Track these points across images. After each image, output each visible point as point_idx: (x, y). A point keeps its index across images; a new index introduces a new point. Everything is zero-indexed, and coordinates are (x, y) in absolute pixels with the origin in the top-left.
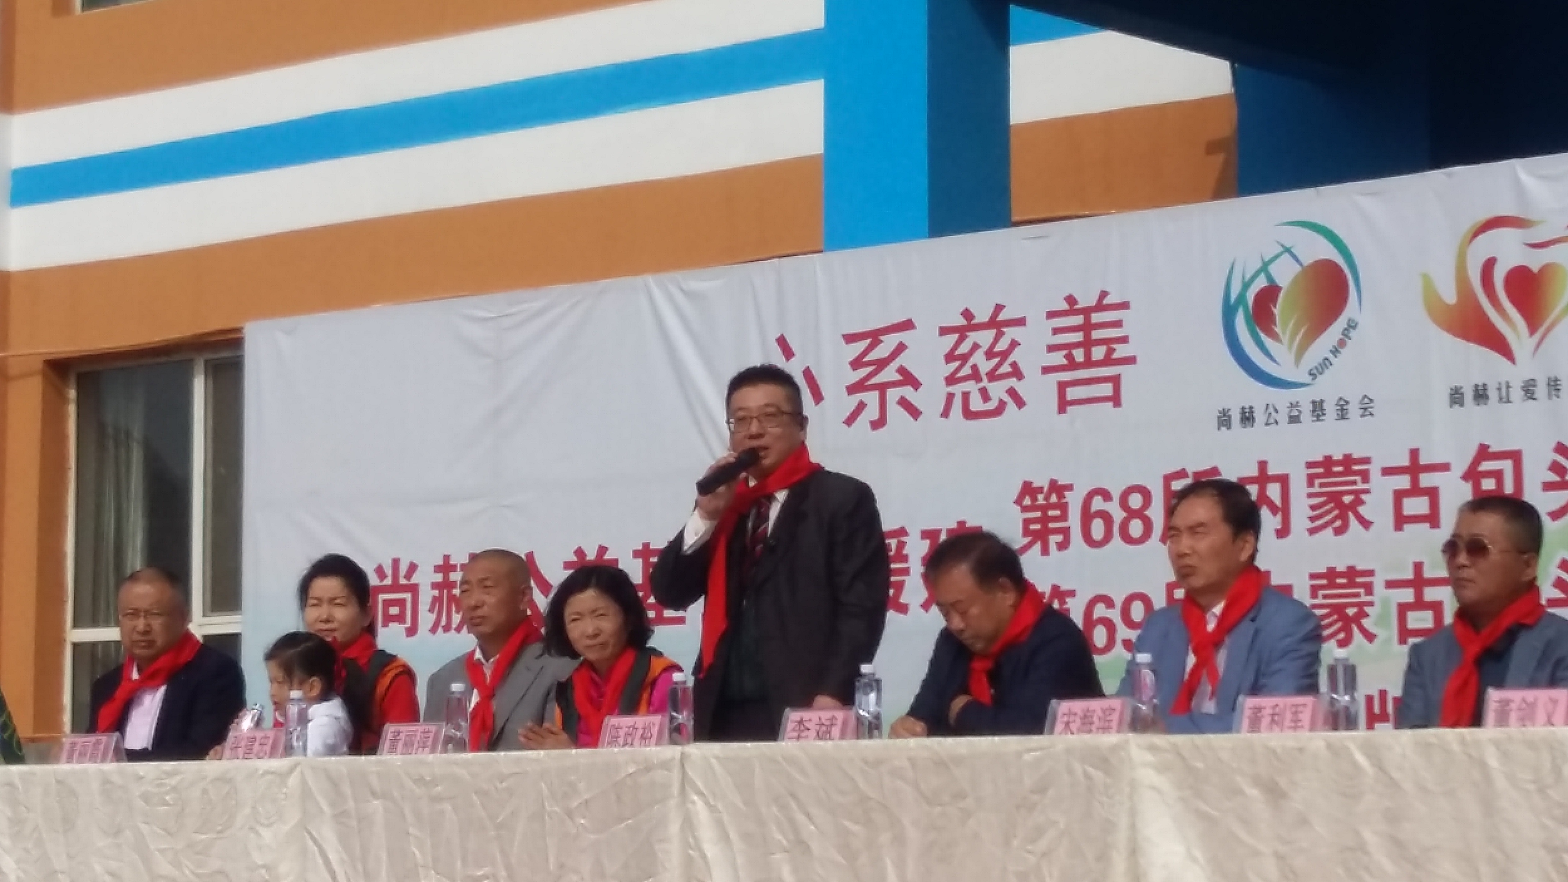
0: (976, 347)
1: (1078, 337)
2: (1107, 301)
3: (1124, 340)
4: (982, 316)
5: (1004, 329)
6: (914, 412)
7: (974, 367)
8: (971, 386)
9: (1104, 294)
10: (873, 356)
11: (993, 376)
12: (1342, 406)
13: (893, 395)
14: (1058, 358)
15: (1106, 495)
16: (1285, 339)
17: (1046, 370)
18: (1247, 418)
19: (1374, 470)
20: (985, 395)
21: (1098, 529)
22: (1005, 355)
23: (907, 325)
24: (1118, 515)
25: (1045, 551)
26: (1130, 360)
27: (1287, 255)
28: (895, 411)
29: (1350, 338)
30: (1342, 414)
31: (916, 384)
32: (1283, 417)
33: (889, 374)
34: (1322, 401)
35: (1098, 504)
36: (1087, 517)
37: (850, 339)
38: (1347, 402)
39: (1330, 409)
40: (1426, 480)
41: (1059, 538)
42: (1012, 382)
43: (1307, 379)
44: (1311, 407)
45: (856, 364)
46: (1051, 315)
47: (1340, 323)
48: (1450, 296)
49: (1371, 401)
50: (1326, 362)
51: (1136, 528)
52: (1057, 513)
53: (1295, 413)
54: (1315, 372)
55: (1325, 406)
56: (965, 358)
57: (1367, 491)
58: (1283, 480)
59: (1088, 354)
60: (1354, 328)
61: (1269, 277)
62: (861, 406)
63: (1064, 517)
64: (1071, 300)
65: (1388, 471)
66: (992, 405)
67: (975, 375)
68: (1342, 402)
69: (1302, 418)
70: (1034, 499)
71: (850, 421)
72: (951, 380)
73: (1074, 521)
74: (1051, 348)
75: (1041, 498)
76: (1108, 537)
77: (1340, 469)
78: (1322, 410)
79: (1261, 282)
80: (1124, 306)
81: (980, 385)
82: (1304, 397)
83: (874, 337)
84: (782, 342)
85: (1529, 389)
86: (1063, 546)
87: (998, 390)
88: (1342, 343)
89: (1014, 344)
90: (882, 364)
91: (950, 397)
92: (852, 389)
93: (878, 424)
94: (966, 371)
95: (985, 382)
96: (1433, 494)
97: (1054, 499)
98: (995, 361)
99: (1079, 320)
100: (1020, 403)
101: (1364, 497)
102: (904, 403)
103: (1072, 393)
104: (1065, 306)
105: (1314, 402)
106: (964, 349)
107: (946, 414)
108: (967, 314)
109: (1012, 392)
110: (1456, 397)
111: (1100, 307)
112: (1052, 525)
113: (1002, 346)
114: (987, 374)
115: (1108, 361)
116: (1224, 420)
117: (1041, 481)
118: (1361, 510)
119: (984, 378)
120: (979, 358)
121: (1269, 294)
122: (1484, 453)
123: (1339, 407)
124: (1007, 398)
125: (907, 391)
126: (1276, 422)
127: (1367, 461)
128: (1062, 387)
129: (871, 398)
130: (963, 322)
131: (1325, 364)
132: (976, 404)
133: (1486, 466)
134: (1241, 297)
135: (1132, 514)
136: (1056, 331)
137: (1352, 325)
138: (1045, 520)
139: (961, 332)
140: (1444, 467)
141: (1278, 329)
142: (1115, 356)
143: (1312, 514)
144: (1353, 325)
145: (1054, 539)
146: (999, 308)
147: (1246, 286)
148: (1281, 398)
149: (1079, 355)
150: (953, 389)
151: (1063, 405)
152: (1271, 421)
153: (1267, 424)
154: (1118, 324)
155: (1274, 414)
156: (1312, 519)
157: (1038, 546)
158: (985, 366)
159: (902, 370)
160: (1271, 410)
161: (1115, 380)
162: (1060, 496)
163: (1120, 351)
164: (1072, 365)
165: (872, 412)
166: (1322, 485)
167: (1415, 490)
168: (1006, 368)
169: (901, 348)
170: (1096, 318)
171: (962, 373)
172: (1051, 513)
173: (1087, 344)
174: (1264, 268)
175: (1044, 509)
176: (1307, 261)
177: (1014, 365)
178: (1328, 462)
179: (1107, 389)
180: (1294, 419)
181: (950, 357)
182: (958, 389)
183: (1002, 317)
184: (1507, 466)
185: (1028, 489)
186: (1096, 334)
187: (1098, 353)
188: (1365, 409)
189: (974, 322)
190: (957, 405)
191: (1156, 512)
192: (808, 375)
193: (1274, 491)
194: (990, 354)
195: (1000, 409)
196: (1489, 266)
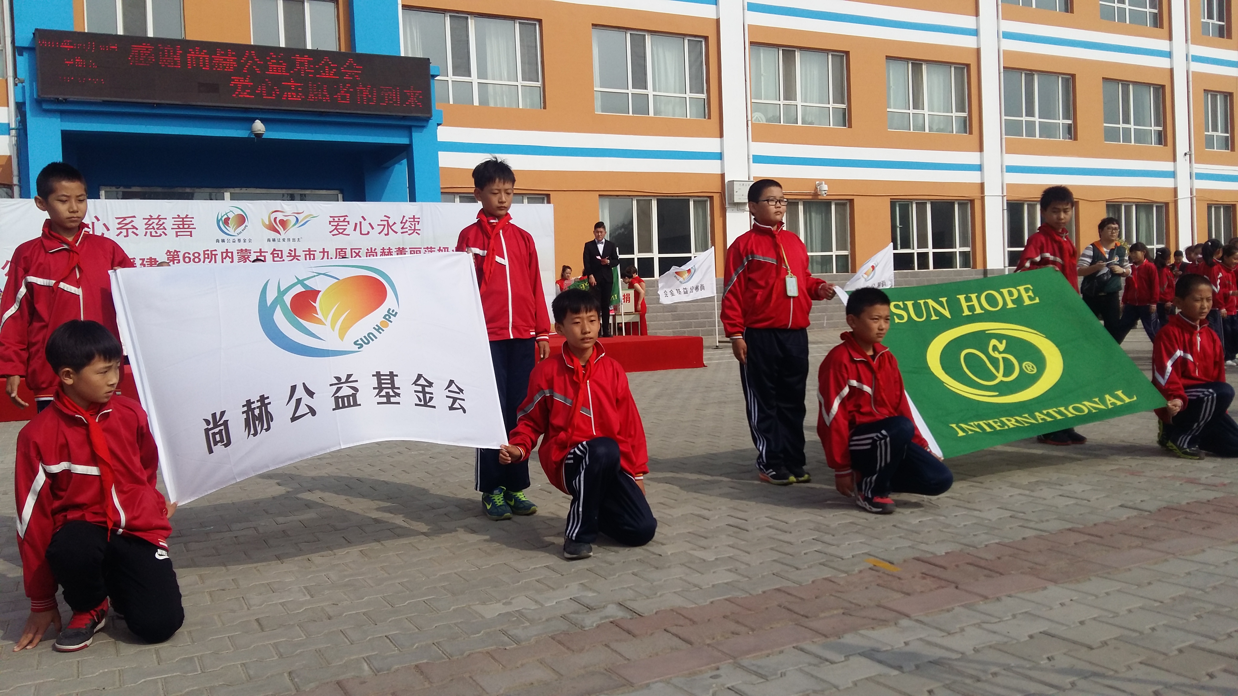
0: (153, 223)
1: (181, 223)
2: (188, 217)
4: (154, 216)
5: (161, 220)
6: (136, 234)
8: (152, 230)
9: (187, 215)
10: (125, 222)
11: (158, 229)
13: (130, 231)
14: (176, 227)
15: (189, 254)
16: (231, 227)
17: (172, 229)
18: (223, 241)
19: (252, 252)
20: (156, 233)
21: (187, 260)
22: (161, 225)
23: (134, 217)
24: (192, 257)
25: (174, 263)
26: (195, 228)
27: (231, 212)
28: (131, 234)
29: (246, 228)
30: (245, 242)
31: (137, 229)
32: (231, 241)
33: (129, 226)
35: (187, 255)
36: (184, 258)
37: (117, 218)
38: (246, 239)
39: (242, 241)
42: (164, 230)
43: (237, 235)
45: (119, 224)
46: (173, 218)
47: (244, 225)
48: (268, 223)
49: (251, 239)
50: (241, 232)
51: (197, 260)
52: (176, 256)
53: (234, 241)
54: (238, 233)
56: (150, 225)
58: (232, 253)
59: (183, 226)
62: (121, 232)
63: (178, 257)
64: (179, 216)
66: (158, 234)
67: (153, 228)
69: (236, 242)
70: (170, 253)
71: (118, 235)
72: (147, 229)
73: (181, 258)
74: (174, 225)
75: (172, 253)
76: (190, 261)
78: (240, 240)
79: (226, 216)
80: (193, 218)
82: (236, 238)
83: (125, 219)
84: (96, 217)
85: (284, 240)
86: (179, 263)
87: (159, 232)
88: (244, 229)
89: (164, 223)
90: (127, 224)
91: (146, 232)
92: (118, 229)
93: (126, 236)
94: (151, 227)
95: (156, 230)
96: (265, 256)
97: (176, 254)
98: (159, 226)
100: (166, 234)
102: (133, 232)
103: (179, 234)
104: (177, 217)
105: (238, 239)
106: (150, 223)
107: (145, 235)
108: (150, 216)
109: (164, 232)
110: (269, 240)
111: (186, 217)
113: (161, 223)
115: (189, 228)
116: (218, 241)
117: (172, 250)
120: (154, 225)
121: (228, 218)
122: (274, 250)
123: (244, 240)
124: (162, 233)
125: (134, 230)
128: (177, 232)
129: (124, 231)
132: (154, 234)
133: (275, 252)
134: (221, 219)
135: (196, 257)
136: (175, 221)
137: (246, 226)
139: (149, 220)
141: (230, 225)
146: (159, 215)
147: (222, 217)
148: (231, 238)
149: (181, 226)
151: (177, 236)
152: (229, 242)
154: (191, 221)
158: (156, 227)
159: (132, 226)
160: (229, 240)
161: (191, 232)
163: (191, 226)
164: (179, 228)
165: (124, 233)
166: (240, 254)
168: (162, 227)
169: (132, 221)
170: (185, 220)
171: (149, 228)
173: (183, 225)
174: (226, 214)
175: (173, 255)
176: (236, 214)
177: (164, 227)
179: (189, 233)
181: (146, 224)
182: (149, 231)
183: (160, 217)
184: (280, 252)
185: (168, 251)
186: (185, 223)
187: (186, 226)
188: (250, 241)
189: (152, 217)
190: (148, 234)
191: (202, 257)
192: (104, 225)
193: (230, 255)
194: (157, 224)
195: (161, 235)
196: (275, 218)
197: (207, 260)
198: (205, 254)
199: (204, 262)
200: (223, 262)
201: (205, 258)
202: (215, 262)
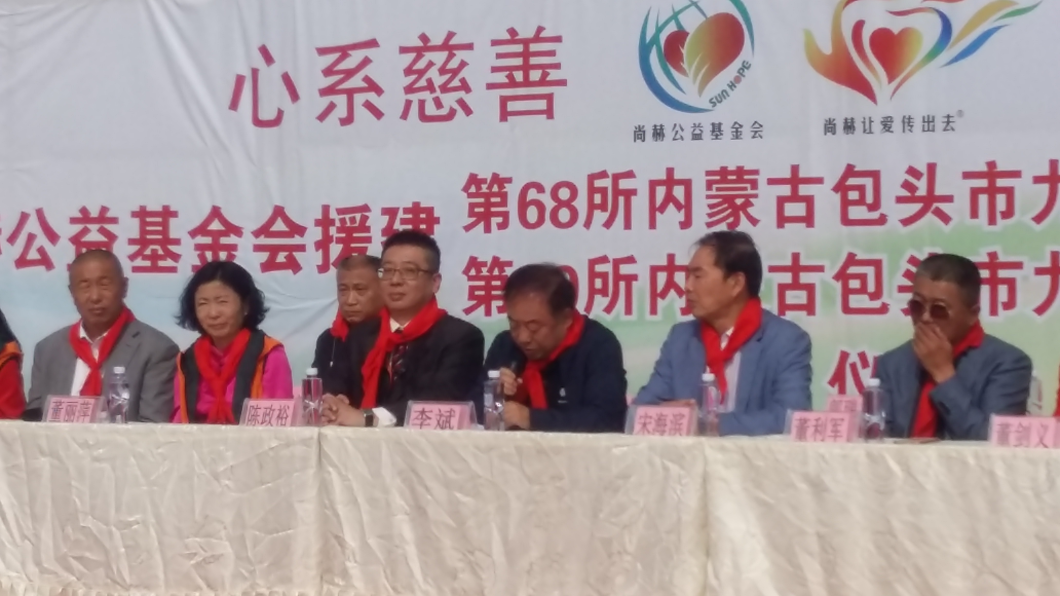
0: (430, 64)
1: (518, 61)
2: (543, 35)
3: (557, 66)
4: (437, 39)
5: (455, 52)
6: (378, 114)
7: (430, 81)
8: (427, 96)
9: (540, 29)
10: (343, 66)
11: (445, 88)
12: (737, 128)
13: (359, 99)
14: (501, 78)
15: (540, 188)
16: (691, 73)
17: (491, 86)
18: (658, 133)
19: (762, 180)
20: (438, 103)
21: (532, 214)
22: (455, 72)
23: (373, 43)
24: (550, 204)
25: (488, 229)
26: (562, 83)
27: (693, 8)
28: (361, 112)
29: (744, 76)
30: (737, 135)
31: (378, 91)
32: (687, 134)
33: (356, 81)
34: (720, 124)
35: (532, 194)
36: (523, 205)
37: (323, 51)
38: (741, 126)
39: (727, 130)
40: (804, 190)
41: (500, 220)
42: (461, 94)
43: (709, 106)
44: (711, 128)
45: (328, 72)
46: (495, 43)
47: (736, 64)
48: (827, 48)
49: (761, 126)
50: (724, 93)
51: (564, 215)
52: (498, 200)
53: (697, 132)
54: (714, 100)
55: (722, 128)
56: (421, 73)
57: (756, 196)
58: (687, 184)
59: (526, 76)
60: (748, 68)
61: (678, 24)
62: (331, 107)
63: (504, 203)
64: (512, 32)
65: (772, 182)
66: (444, 112)
67: (430, 87)
68: (737, 126)
69: (704, 136)
70: (479, 188)
71: (322, 117)
72: (409, 89)
73: (513, 207)
74: (495, 69)
75: (484, 187)
76: (540, 221)
77: (734, 177)
78: (720, 130)
79: (672, 28)
80: (558, 39)
81: (434, 95)
82: (706, 120)
83: (344, 51)
84: (264, 51)
85: (887, 124)
86: (503, 226)
87: (449, 100)
88: (738, 79)
89: (463, 64)
90: (349, 73)
91: (408, 104)
92: (325, 92)
93: (348, 120)
94: (423, 83)
95: (438, 93)
96: (809, 201)
97: (495, 189)
98: (447, 76)
99: (519, 48)
100: (468, 111)
101: (751, 200)
102: (369, 106)
103: (512, 106)
104: (507, 37)
105: (713, 124)
106: (421, 65)
107: (405, 115)
108: (424, 38)
109: (461, 103)
110: (830, 127)
111: (537, 39)
112: (493, 209)
113: (454, 64)
114: (439, 87)
115: (543, 82)
116: (639, 134)
117: (485, 174)
118: (750, 210)
119: (438, 90)
120: (433, 74)
121: (679, 37)
122: (850, 171)
123: (734, 130)
124: (456, 106)
125: (372, 97)
126: (682, 138)
127: (756, 172)
128: (504, 101)
129: (341, 100)
130: (420, 44)
131: (723, 95)
132: (431, 110)
133: (852, 181)
134: (655, 38)
135: (561, 204)
136: (499, 56)
137: (745, 66)
138: (488, 205)
139: (419, 52)
140: (819, 181)
141: (685, 65)
142: (549, 78)
143: (709, 211)
144: (747, 66)
145: (495, 221)
146: (451, 35)
147: (659, 30)
148: (687, 119)
149: (519, 76)
150: (411, 97)
151: (505, 115)
152: (678, 136)
153: (674, 139)
154: (552, 53)
155: (680, 131)
156: (710, 215)
157: (481, 226)
158: (439, 80)
159: (367, 79)
160: (678, 128)
161: (549, 98)
162: (501, 187)
163: (554, 75)
164: (512, 83)
165: (341, 111)
166: (718, 189)
167: (795, 197)
168: (456, 83)
169: (366, 62)
170: (534, 47)
171: (417, 85)
172: (493, 200)
173: (526, 68)
174: (675, 16)
175: (487, 196)
176: (710, 13)
177: (463, 81)
178: (724, 172)
179: (542, 105)
180: (697, 137)
181: (408, 71)
182: (415, 97)
183: (453, 42)
184: (868, 182)
185: (474, 180)
186: (534, 61)
187: (535, 75)
188: (756, 132)
189: (429, 44)
190: (414, 110)
191: (581, 204)
192: (287, 79)
193: (679, 192)
194: (443, 71)
195: (451, 115)
196: (859, 27)
197: (600, 217)
198: (592, 190)
199: (588, 224)
200: (653, 225)
201: (592, 207)
202: (628, 225)
